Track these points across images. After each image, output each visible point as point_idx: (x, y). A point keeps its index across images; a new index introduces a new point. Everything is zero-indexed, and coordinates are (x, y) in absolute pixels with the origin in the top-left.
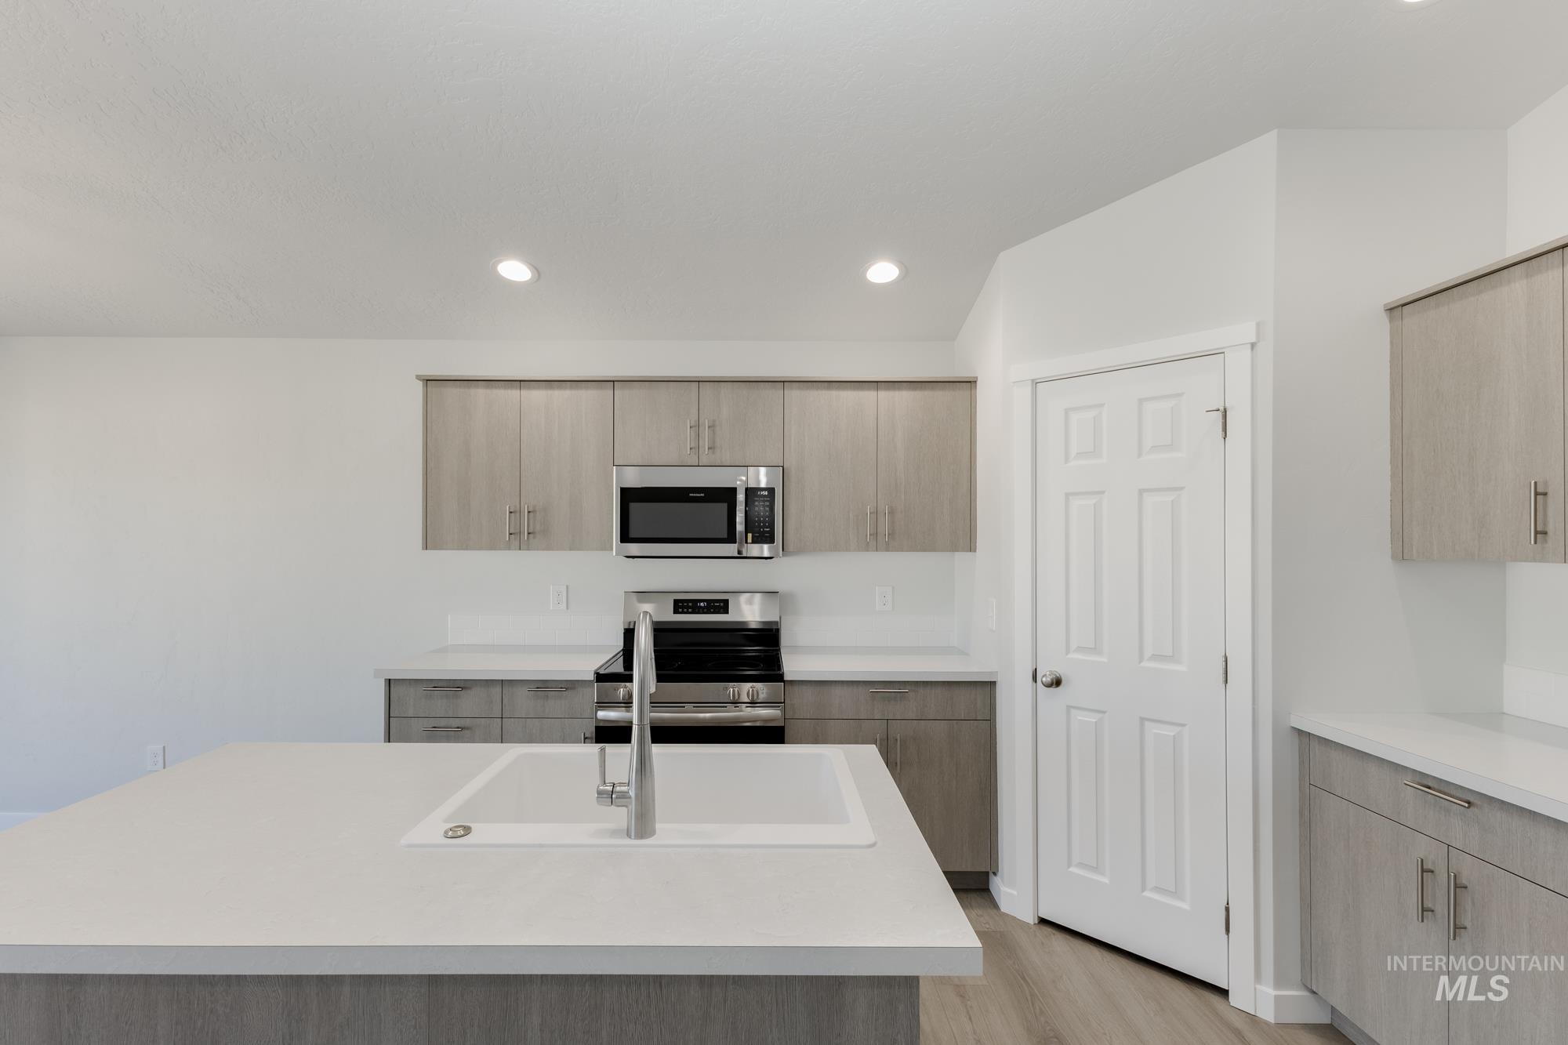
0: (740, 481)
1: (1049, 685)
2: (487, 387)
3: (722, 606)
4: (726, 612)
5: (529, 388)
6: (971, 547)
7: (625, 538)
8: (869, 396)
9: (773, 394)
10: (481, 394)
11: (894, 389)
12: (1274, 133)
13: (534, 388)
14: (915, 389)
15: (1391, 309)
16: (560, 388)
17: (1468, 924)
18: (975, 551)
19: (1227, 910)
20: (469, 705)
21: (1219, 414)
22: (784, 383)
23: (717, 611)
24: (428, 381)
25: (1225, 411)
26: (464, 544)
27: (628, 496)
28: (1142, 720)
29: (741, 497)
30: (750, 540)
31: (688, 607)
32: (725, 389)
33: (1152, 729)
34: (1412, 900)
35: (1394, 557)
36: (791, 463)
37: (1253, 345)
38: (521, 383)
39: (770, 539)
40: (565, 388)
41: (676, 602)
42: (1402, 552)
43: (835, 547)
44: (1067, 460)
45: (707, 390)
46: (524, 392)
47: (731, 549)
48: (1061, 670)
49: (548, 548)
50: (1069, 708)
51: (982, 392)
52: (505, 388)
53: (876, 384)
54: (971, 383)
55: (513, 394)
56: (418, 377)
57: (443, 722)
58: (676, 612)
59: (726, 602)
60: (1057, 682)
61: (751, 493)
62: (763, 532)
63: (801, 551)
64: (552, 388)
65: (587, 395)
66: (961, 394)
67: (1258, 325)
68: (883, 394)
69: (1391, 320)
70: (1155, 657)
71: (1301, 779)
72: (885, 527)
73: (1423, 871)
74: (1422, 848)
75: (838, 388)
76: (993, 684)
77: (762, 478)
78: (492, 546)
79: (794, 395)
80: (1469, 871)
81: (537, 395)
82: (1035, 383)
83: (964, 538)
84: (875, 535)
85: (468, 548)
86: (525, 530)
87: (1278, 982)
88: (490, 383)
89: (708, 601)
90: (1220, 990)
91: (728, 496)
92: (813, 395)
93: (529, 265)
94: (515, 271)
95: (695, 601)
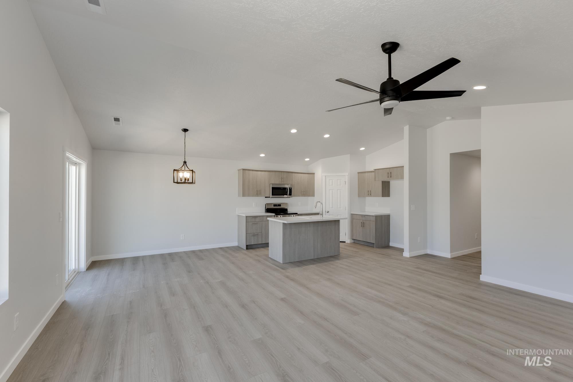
1: (327, 212)
3: (280, 205)
4: (281, 206)
6: (314, 196)
7: (272, 195)
8: (302, 175)
9: (291, 174)
10: (251, 172)
12: (349, 154)
14: (308, 174)
17: (364, 226)
19: (346, 233)
20: (258, 220)
22: (292, 172)
24: (243, 170)
25: (345, 182)
27: (274, 188)
29: (288, 188)
32: (285, 173)
34: (361, 226)
36: (294, 184)
37: (348, 175)
40: (263, 172)
41: (274, 205)
42: (359, 196)
43: (298, 196)
44: (329, 185)
45: (283, 173)
46: (258, 172)
47: (286, 196)
49: (261, 196)
51: (316, 175)
53: (303, 173)
54: (314, 174)
55: (256, 172)
57: (254, 222)
58: (274, 206)
60: (328, 212)
62: (290, 194)
63: (294, 196)
64: (261, 171)
65: (266, 173)
67: (348, 173)
68: (304, 175)
69: (358, 174)
70: (339, 208)
71: (352, 219)
73: (361, 223)
74: (361, 221)
75: (299, 174)
77: (291, 186)
78: (253, 196)
79: (293, 174)
80: (364, 221)
81: (259, 172)
82: (325, 176)
84: (303, 194)
85: (249, 196)
86: (258, 194)
87: (350, 239)
88: (253, 170)
89: (278, 205)
90: (345, 242)
91: (286, 189)
92: (296, 174)
93: (265, 154)
94: (262, 155)
95: (276, 205)
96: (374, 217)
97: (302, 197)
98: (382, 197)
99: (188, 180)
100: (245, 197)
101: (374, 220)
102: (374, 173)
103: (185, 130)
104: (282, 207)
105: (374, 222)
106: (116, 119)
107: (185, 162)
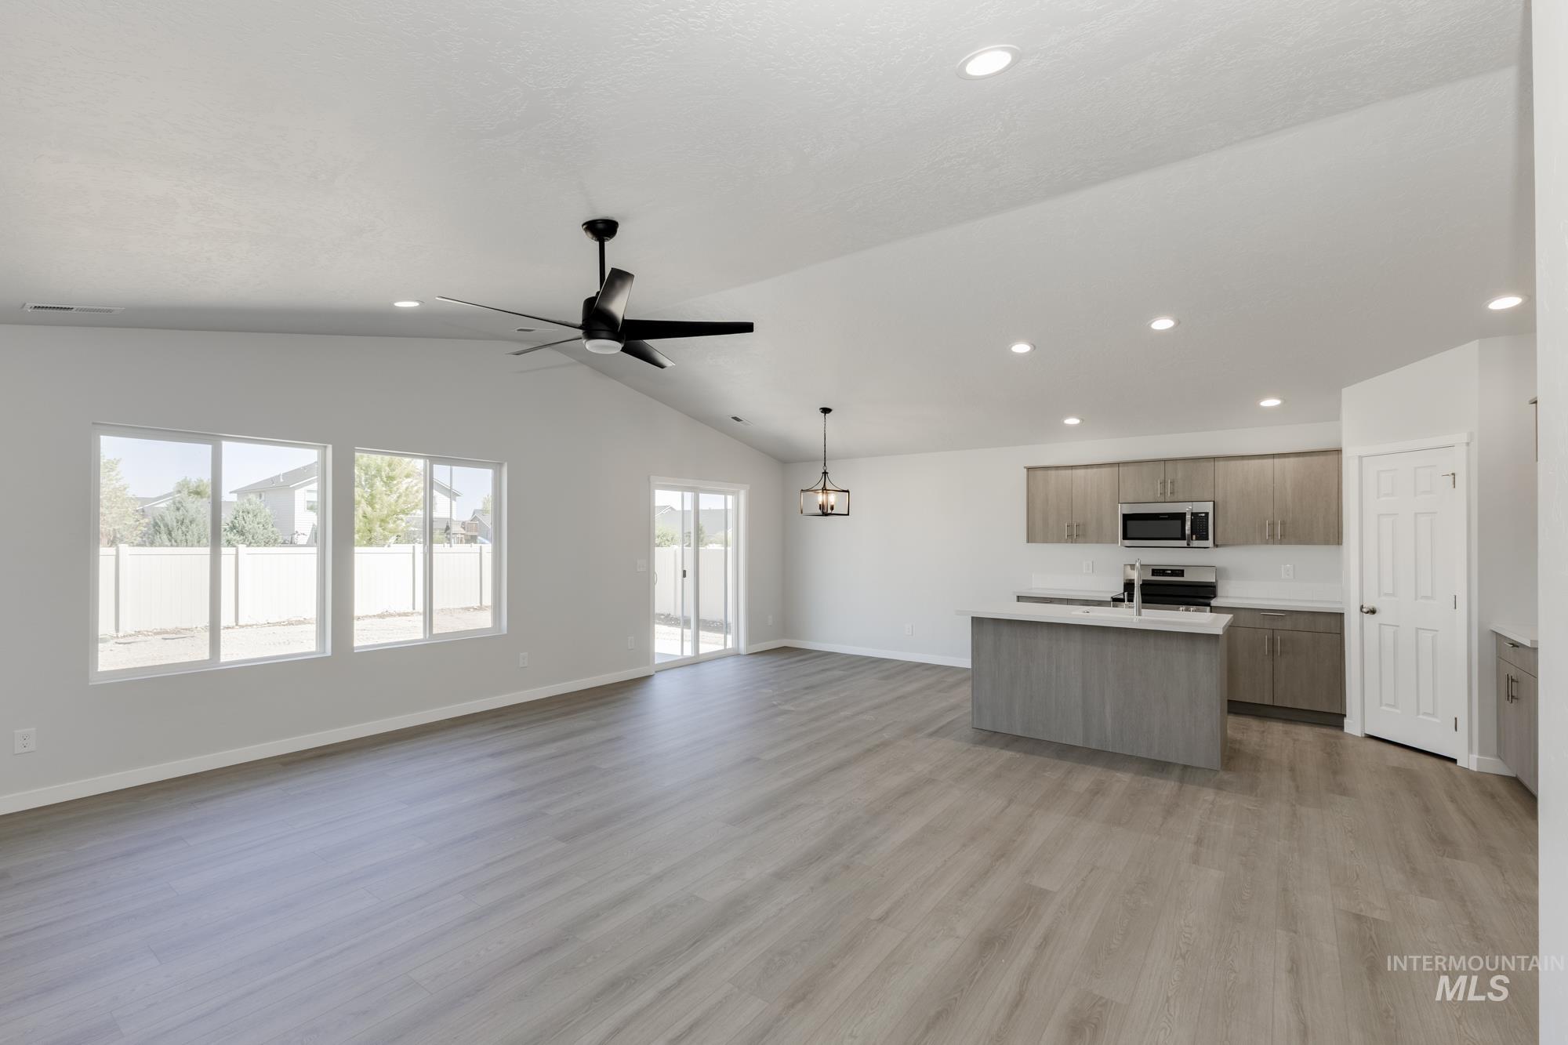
0: (1187, 508)
1: (1369, 613)
2: (1056, 470)
3: (1181, 573)
4: (1184, 576)
5: (1077, 469)
6: (1338, 543)
7: (1125, 537)
8: (1269, 462)
9: (1207, 465)
10: (1053, 473)
11: (1284, 459)
12: (1476, 341)
14: (1298, 457)
16: (1091, 468)
18: (1341, 544)
19: (1456, 719)
21: (1452, 476)
22: (1214, 458)
23: (1178, 575)
24: (1029, 469)
26: (1045, 541)
27: (1127, 518)
28: (1418, 629)
29: (1188, 517)
30: (1193, 539)
31: (1160, 573)
32: (1180, 464)
33: (1423, 634)
36: (1219, 499)
37: (1468, 444)
38: (1072, 467)
39: (1205, 538)
40: (1094, 468)
41: (1153, 570)
43: (1245, 543)
45: (1170, 464)
46: (1074, 471)
47: (1184, 543)
48: (1375, 605)
49: (1086, 542)
50: (1379, 624)
52: (1065, 470)
53: (1273, 456)
54: (1339, 451)
55: (1069, 472)
56: (1025, 467)
58: (1153, 575)
59: (1183, 571)
60: (1373, 612)
61: (1195, 515)
62: (1201, 534)
63: (1224, 544)
64: (1087, 468)
65: (1104, 470)
66: (1333, 458)
67: (1470, 433)
68: (1277, 461)
71: (1496, 656)
72: (1278, 532)
75: (1249, 459)
76: (1342, 614)
77: (1200, 507)
78: (1059, 541)
79: (1220, 464)
81: (1081, 472)
82: (1361, 458)
83: (1333, 538)
84: (1271, 536)
85: (1048, 542)
86: (1076, 533)
87: (1481, 753)
88: (1057, 468)
89: (1171, 570)
90: (1454, 761)
91: (1181, 517)
92: (1232, 464)
93: (1079, 418)
94: (1072, 421)
95: (1164, 570)
99: (832, 508)
100: (1034, 542)
103: (826, 411)
104: (1188, 577)
106: (736, 418)
107: (825, 473)
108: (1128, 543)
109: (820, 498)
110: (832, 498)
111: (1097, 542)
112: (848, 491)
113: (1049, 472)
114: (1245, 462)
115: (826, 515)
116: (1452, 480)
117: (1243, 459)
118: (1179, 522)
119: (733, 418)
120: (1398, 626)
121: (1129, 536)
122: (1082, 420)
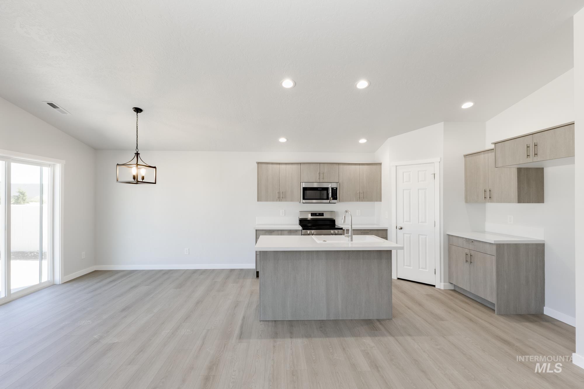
0: (330, 186)
2: (272, 164)
3: (322, 214)
4: (323, 216)
5: (281, 165)
7: (304, 199)
8: (358, 167)
9: (336, 166)
10: (270, 166)
11: (363, 165)
12: (443, 122)
13: (283, 165)
14: (368, 165)
15: (465, 156)
16: (288, 165)
17: (472, 262)
18: (381, 201)
19: (435, 270)
21: (434, 175)
22: (339, 164)
23: (321, 215)
24: (258, 163)
25: (435, 174)
26: (267, 200)
27: (305, 189)
28: (419, 235)
29: (330, 189)
30: (332, 199)
31: (314, 215)
32: (326, 166)
33: (420, 237)
34: (465, 260)
35: (465, 202)
36: (340, 181)
37: (440, 162)
38: (279, 164)
39: (336, 199)
40: (290, 165)
41: (312, 213)
43: (350, 201)
44: (403, 182)
45: (322, 165)
47: (328, 201)
48: (402, 226)
49: (286, 201)
50: (404, 234)
51: (383, 167)
52: (276, 165)
53: (359, 164)
54: (380, 164)
55: (278, 166)
56: (256, 162)
58: (311, 216)
59: (323, 213)
60: (401, 228)
61: (332, 188)
62: (335, 197)
63: (343, 201)
64: (287, 165)
65: (294, 166)
66: (378, 166)
67: (440, 158)
68: (361, 166)
69: (465, 158)
70: (421, 222)
71: (448, 244)
72: (362, 196)
73: (466, 254)
74: (467, 251)
75: (351, 165)
76: (387, 230)
77: (334, 185)
78: (273, 201)
79: (341, 166)
80: (472, 253)
81: (283, 166)
82: (396, 166)
83: (379, 199)
84: (359, 198)
85: (267, 201)
86: (281, 197)
87: (444, 282)
88: (272, 163)
89: (319, 213)
90: (434, 286)
91: (327, 189)
92: (345, 166)
93: (286, 138)
94: (283, 140)
95: (316, 213)
96: (494, 247)
97: (358, 202)
98: (519, 201)
99: (143, 178)
100: (261, 201)
101: (494, 252)
102: (493, 154)
103: (138, 110)
104: (326, 216)
105: (494, 258)
106: (51, 105)
107: (137, 154)
108: (304, 201)
109: (134, 171)
110: (143, 172)
111: (291, 201)
112: (155, 167)
113: (269, 165)
114: (350, 166)
115: (138, 182)
116: (434, 176)
117: (349, 165)
118: (325, 192)
119: (48, 103)
120: (411, 234)
121: (305, 198)
122: (288, 140)
